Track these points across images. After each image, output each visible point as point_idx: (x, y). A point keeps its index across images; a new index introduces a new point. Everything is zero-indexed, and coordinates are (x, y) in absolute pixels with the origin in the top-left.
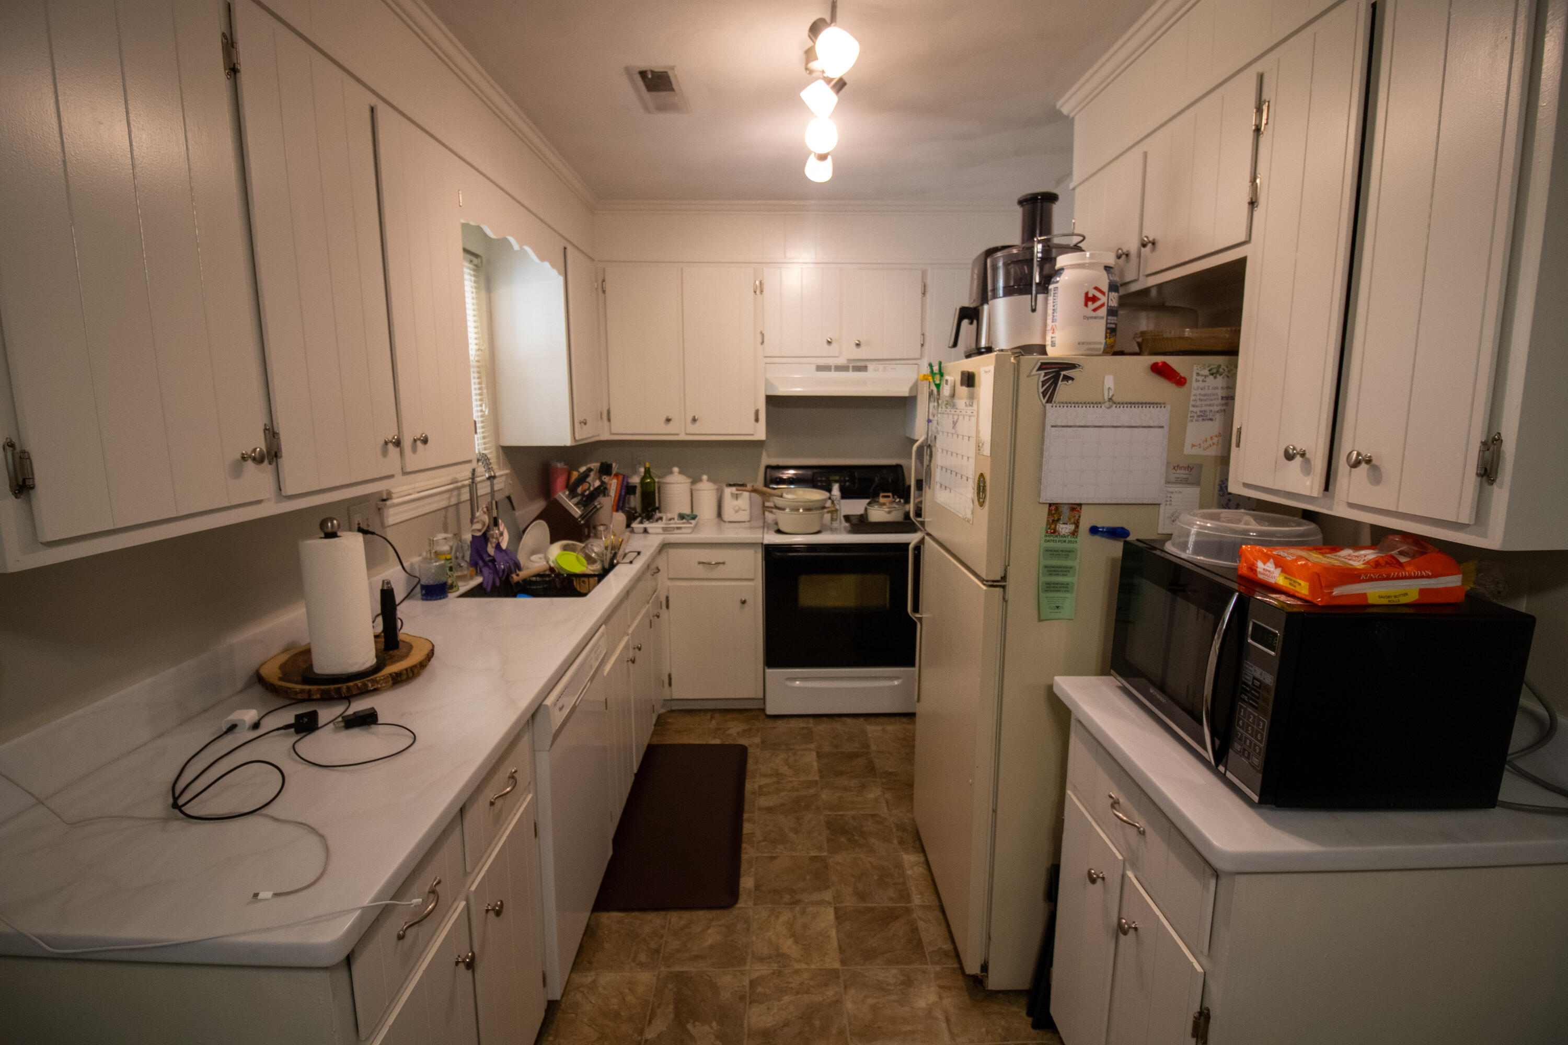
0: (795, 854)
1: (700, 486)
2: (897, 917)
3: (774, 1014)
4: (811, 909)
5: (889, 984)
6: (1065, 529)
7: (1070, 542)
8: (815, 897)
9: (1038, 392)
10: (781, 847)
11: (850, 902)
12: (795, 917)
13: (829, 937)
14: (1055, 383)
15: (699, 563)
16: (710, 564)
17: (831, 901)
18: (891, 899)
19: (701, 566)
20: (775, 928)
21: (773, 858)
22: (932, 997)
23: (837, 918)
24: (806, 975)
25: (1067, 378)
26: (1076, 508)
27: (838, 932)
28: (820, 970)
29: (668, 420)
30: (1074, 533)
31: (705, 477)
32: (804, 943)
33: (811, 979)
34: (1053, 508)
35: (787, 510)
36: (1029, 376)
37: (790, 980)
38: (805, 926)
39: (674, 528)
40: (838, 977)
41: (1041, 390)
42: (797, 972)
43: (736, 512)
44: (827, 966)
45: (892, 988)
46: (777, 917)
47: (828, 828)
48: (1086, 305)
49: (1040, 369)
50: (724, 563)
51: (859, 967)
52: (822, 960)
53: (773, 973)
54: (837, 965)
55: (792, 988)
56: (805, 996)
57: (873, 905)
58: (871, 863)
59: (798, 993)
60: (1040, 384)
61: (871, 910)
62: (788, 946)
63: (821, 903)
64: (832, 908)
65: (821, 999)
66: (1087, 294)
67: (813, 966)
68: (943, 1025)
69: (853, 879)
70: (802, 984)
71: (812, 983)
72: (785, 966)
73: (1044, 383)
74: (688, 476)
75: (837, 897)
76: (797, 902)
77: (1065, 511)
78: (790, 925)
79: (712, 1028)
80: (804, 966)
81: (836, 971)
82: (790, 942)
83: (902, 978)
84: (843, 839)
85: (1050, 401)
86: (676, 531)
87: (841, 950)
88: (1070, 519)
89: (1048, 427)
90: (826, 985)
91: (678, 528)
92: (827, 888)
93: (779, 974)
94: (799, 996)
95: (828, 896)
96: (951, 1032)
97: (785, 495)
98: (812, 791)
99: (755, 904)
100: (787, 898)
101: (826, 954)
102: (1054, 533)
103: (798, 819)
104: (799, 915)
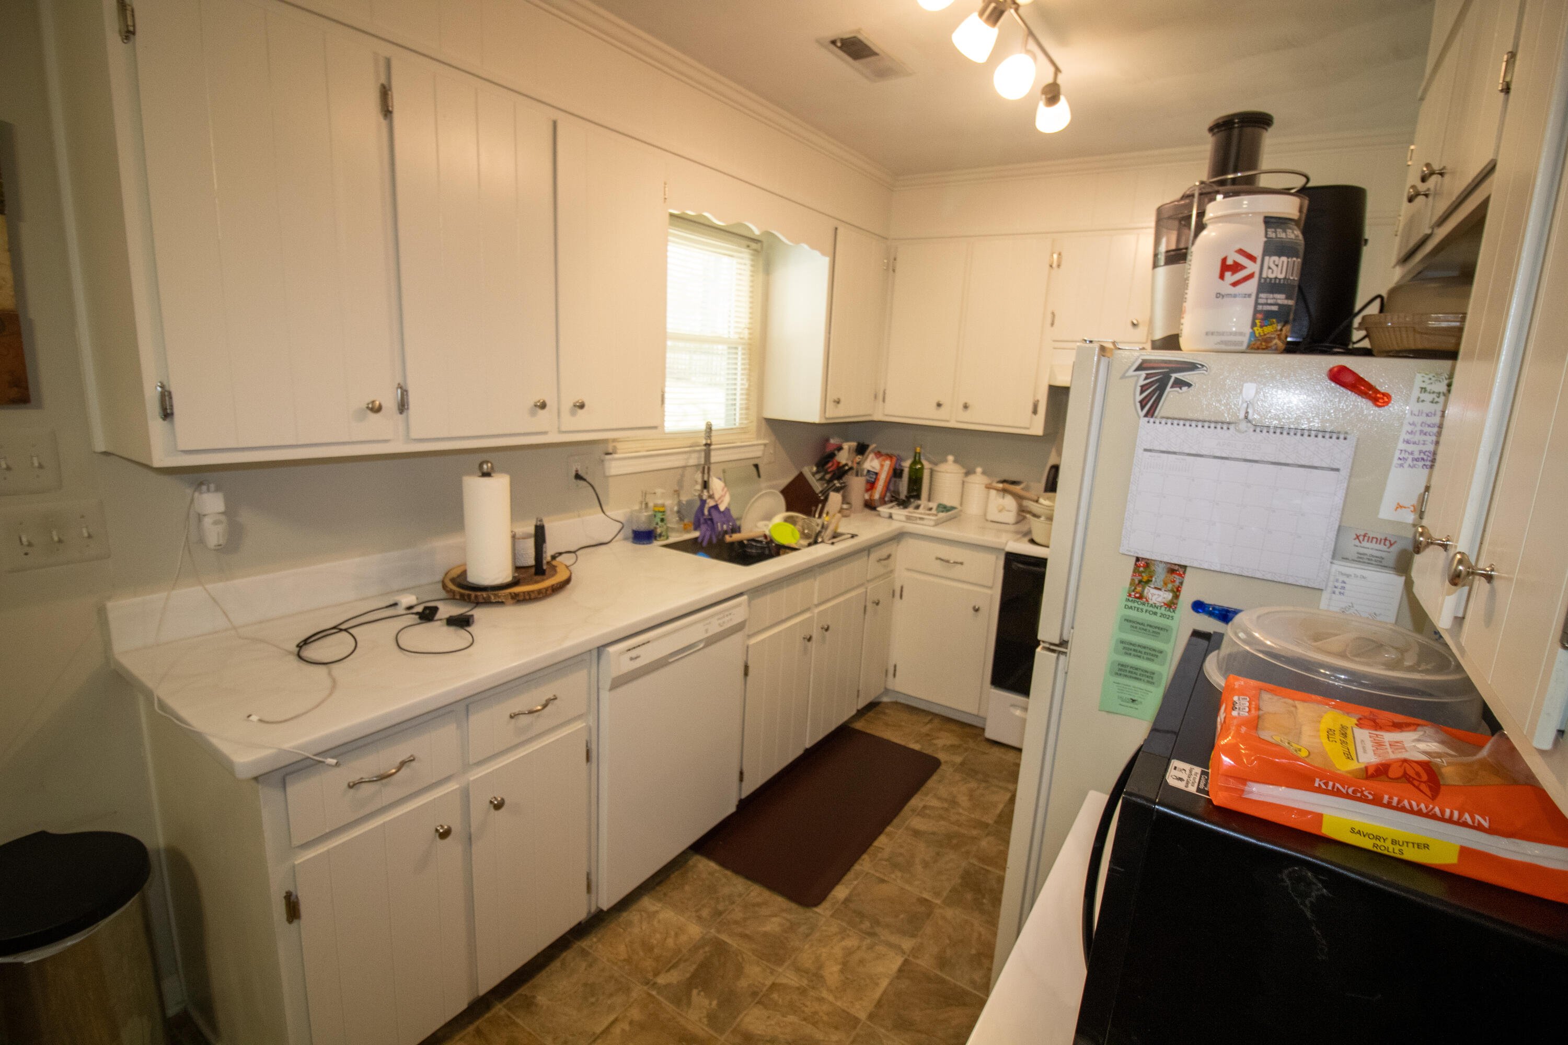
0: (907, 887)
1: (971, 478)
2: (965, 1004)
3: (770, 1025)
4: (881, 948)
6: (1157, 596)
7: (1162, 615)
8: (894, 939)
9: (1134, 399)
10: (899, 874)
11: (925, 962)
12: (859, 948)
13: (877, 984)
14: (1161, 389)
15: (937, 558)
16: (948, 561)
17: (908, 951)
18: (973, 982)
19: (938, 561)
20: (832, 947)
21: (883, 881)
23: (900, 970)
24: (825, 1007)
25: (1180, 383)
26: (1176, 571)
27: (890, 984)
28: (844, 1011)
29: (939, 405)
30: (1171, 605)
31: (979, 470)
32: (849, 976)
33: (827, 1014)
34: (1142, 563)
35: (1042, 519)
36: (1123, 377)
37: (808, 1003)
38: (862, 962)
39: (916, 518)
40: (855, 1028)
41: (1139, 398)
42: (821, 1000)
43: (1000, 511)
44: (853, 1011)
46: (843, 939)
47: (963, 878)
48: (1222, 277)
49: (1138, 369)
50: (962, 563)
51: (883, 1031)
52: (852, 1002)
53: (798, 988)
54: (863, 1016)
55: (803, 1012)
56: (810, 1026)
57: (948, 978)
58: (980, 935)
59: (805, 1019)
60: (1139, 389)
61: (943, 981)
62: (832, 972)
63: (898, 948)
64: (903, 959)
65: (822, 1038)
66: (1224, 260)
67: (839, 1004)
69: (948, 941)
70: (815, 1013)
71: (825, 1018)
72: (813, 988)
73: (1143, 388)
74: (963, 466)
75: (916, 951)
76: (872, 934)
77: (1160, 574)
78: (849, 953)
79: (710, 1004)
80: (831, 998)
81: (856, 1020)
82: (836, 968)
84: (969, 896)
85: (1150, 413)
86: (919, 521)
87: (879, 1004)
88: (1166, 584)
89: (1139, 451)
90: (836, 1028)
91: (921, 519)
92: (913, 936)
93: (803, 991)
94: (804, 1023)
95: (907, 944)
97: (1041, 500)
98: (975, 832)
99: (832, 916)
100: (866, 925)
101: (861, 999)
102: (1141, 597)
103: (938, 854)
104: (864, 948)
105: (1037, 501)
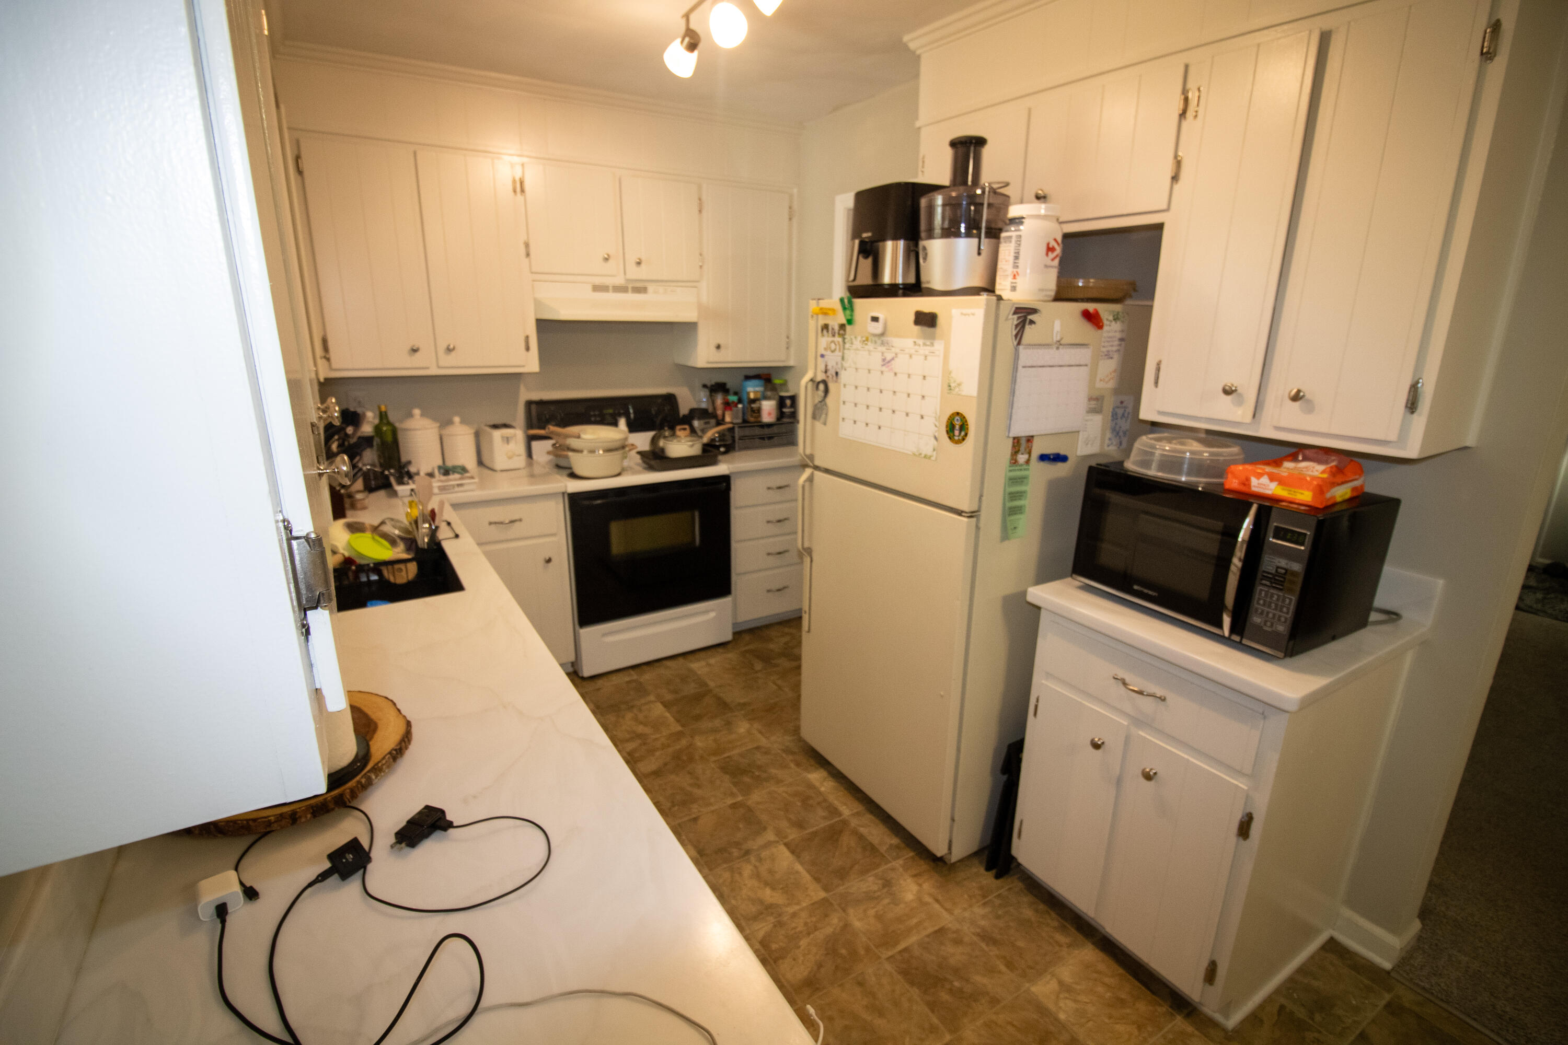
0: (712, 808)
1: (450, 430)
2: (841, 832)
3: (803, 962)
4: (764, 854)
5: (875, 892)
6: (1022, 458)
7: (1025, 469)
8: (760, 841)
9: (1012, 332)
10: (695, 806)
11: (793, 835)
12: (755, 867)
13: (797, 872)
14: (1023, 327)
15: (491, 523)
16: (502, 523)
17: (777, 839)
18: (825, 818)
19: (493, 526)
20: (744, 885)
21: (695, 820)
22: (914, 888)
23: (793, 852)
24: (804, 915)
25: (1032, 322)
26: (1030, 439)
27: (802, 864)
28: (813, 904)
29: (415, 350)
30: (1028, 462)
31: (457, 419)
32: (781, 886)
33: (811, 916)
34: (1016, 440)
36: (1007, 319)
37: (794, 925)
38: (771, 872)
40: (831, 904)
41: (1014, 333)
42: (794, 915)
43: (510, 458)
44: (815, 899)
45: (879, 893)
46: (740, 874)
47: (726, 773)
48: (1047, 255)
49: (1015, 313)
50: (520, 520)
51: (841, 888)
52: (807, 895)
53: (775, 926)
54: (822, 894)
55: (801, 932)
56: (817, 933)
57: (814, 829)
58: (786, 793)
59: (809, 934)
60: (1014, 327)
61: (815, 834)
62: (768, 895)
63: (769, 844)
64: (782, 846)
65: (832, 930)
66: (1048, 244)
67: (804, 904)
68: (937, 906)
69: (782, 813)
70: (806, 924)
71: (814, 919)
72: (780, 915)
73: (1017, 326)
75: (779, 833)
76: (747, 852)
77: (1023, 442)
78: (757, 876)
80: (797, 908)
81: (825, 900)
82: (768, 891)
83: (880, 882)
84: (747, 779)
85: (1019, 344)
87: (817, 880)
88: (1025, 449)
89: (1020, 368)
90: (826, 916)
92: (765, 829)
93: (779, 924)
94: (812, 936)
95: (770, 836)
96: (946, 910)
98: (684, 742)
99: (711, 870)
100: (735, 852)
101: (807, 889)
102: (1015, 463)
103: (689, 773)
104: (757, 864)
105: (579, 437)
